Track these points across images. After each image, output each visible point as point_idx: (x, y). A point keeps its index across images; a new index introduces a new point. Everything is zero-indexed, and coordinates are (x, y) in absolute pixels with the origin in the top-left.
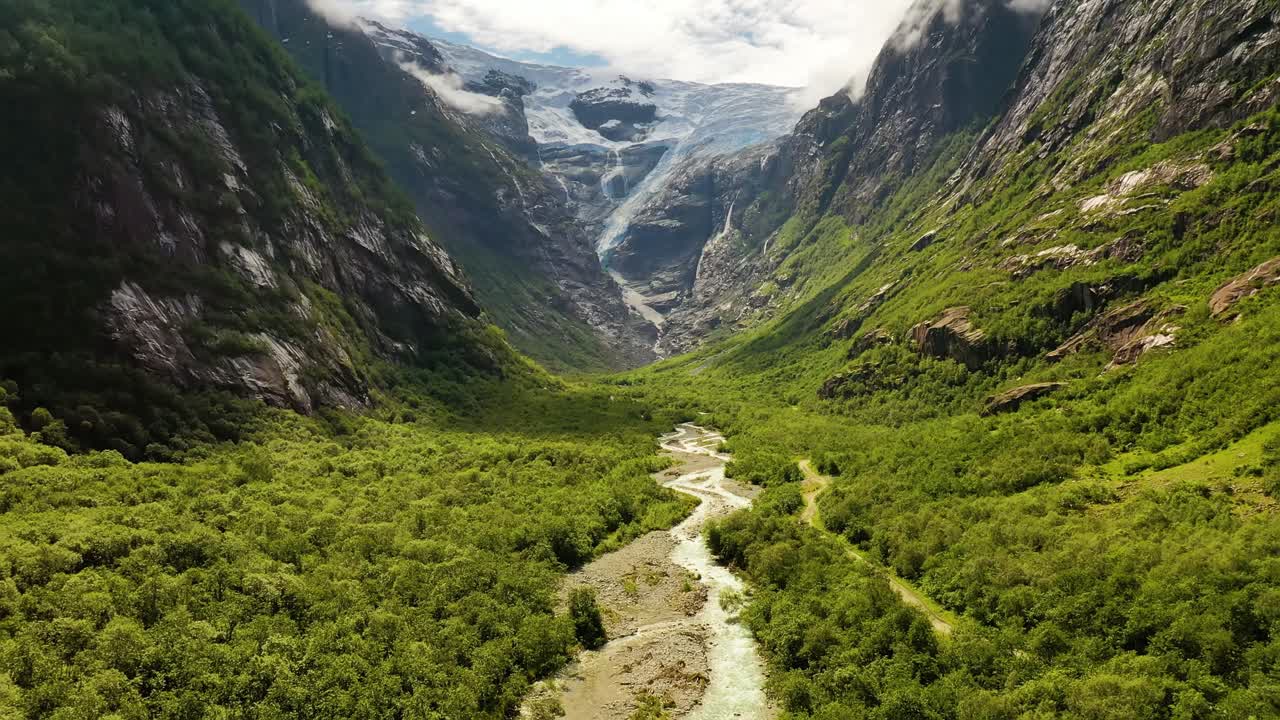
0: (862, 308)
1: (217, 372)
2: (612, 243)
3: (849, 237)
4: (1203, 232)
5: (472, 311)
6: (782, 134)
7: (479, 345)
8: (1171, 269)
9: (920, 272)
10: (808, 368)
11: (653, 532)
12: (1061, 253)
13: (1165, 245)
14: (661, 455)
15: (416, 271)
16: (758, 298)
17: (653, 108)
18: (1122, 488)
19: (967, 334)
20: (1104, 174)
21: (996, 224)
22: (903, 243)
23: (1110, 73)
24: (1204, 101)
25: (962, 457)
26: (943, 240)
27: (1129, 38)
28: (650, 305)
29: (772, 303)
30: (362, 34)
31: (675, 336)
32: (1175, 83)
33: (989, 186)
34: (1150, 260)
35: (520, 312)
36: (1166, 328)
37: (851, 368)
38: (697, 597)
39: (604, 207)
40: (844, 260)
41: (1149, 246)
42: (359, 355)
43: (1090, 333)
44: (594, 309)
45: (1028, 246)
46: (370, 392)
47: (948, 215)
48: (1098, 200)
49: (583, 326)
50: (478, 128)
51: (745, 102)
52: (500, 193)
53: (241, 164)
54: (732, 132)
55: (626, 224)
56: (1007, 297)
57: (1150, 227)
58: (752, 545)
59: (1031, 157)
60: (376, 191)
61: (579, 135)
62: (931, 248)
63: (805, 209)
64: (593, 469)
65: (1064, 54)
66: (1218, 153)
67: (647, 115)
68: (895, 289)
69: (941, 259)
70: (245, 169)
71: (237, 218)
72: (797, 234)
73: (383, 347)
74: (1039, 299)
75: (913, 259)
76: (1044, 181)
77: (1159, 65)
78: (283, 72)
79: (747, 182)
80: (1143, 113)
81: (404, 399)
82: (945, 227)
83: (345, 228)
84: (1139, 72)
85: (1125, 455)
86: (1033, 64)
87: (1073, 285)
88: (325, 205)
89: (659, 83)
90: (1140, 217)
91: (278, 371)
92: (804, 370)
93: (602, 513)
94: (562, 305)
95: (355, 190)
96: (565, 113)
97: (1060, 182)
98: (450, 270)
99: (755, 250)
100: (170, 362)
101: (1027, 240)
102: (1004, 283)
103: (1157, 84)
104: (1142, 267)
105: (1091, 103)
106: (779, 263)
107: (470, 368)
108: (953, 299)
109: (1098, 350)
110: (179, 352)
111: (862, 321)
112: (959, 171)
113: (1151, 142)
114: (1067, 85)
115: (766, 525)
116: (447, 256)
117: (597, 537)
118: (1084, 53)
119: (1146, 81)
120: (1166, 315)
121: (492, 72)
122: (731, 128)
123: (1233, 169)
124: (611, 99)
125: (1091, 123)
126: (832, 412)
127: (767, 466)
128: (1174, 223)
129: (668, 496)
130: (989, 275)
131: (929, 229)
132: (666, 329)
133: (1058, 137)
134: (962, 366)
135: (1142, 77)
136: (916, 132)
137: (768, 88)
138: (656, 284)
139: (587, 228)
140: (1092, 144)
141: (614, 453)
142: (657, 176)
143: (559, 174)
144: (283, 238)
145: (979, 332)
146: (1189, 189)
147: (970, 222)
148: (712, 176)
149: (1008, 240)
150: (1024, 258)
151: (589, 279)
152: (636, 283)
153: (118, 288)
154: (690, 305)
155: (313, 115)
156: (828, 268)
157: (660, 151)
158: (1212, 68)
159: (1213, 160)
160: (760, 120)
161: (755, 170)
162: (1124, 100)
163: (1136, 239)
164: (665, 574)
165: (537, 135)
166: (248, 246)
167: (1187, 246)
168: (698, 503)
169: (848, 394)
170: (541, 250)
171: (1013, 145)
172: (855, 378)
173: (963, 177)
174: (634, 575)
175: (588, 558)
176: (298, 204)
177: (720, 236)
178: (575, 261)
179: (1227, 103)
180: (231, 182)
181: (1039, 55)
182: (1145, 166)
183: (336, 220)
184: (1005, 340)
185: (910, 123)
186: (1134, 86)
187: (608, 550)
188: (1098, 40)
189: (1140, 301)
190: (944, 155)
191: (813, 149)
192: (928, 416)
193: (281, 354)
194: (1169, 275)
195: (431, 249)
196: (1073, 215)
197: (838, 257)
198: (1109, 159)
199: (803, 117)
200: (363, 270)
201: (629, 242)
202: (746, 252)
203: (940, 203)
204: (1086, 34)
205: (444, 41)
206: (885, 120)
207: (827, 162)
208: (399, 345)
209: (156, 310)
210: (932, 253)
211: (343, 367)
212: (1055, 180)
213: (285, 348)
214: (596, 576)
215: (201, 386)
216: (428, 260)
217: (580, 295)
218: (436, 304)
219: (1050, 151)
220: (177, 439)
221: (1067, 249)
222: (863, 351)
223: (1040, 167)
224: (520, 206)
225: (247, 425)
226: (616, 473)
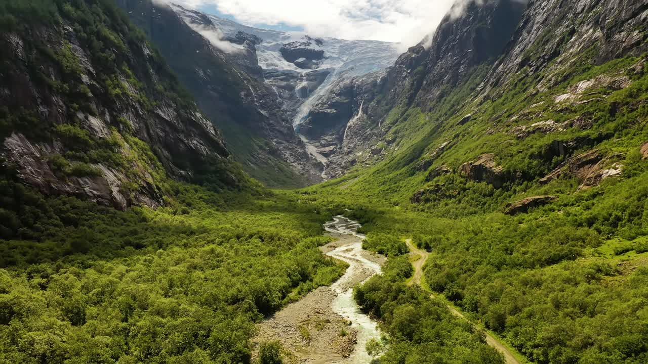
0: (433, 155)
1: (69, 185)
2: (300, 121)
3: (423, 118)
4: (628, 113)
5: (224, 154)
6: (389, 66)
7: (228, 172)
8: (610, 133)
9: (464, 136)
10: (403, 185)
11: (320, 288)
12: (545, 125)
13: (605, 120)
14: (326, 235)
15: (193, 131)
16: (376, 149)
17: (323, 52)
18: (620, 265)
19: (493, 169)
20: (567, 82)
21: (506, 110)
22: (453, 121)
23: (568, 29)
24: (624, 42)
25: (508, 241)
26: (475, 119)
27: (579, 10)
28: (320, 153)
29: (383, 152)
30: (172, 11)
31: (332, 169)
32: (607, 33)
33: (500, 91)
34: (596, 129)
35: (253, 156)
36: (615, 165)
37: (428, 186)
38: (350, 340)
39: (296, 102)
40: (421, 130)
41: (596, 121)
42: (158, 177)
43: (565, 168)
44: (291, 154)
45: (526, 121)
46: (164, 197)
47: (477, 106)
48: (565, 96)
49: (285, 163)
50: (231, 60)
51: (369, 49)
52: (243, 93)
53: (91, 69)
54: (363, 65)
55: (308, 111)
56: (515, 149)
57: (596, 110)
58: (386, 303)
59: (524, 75)
60: (173, 89)
61: (285, 65)
62: (469, 123)
63: (401, 104)
64: (286, 244)
65: (542, 21)
66: (634, 70)
67: (319, 55)
68: (450, 145)
69: (475, 128)
70: (94, 72)
71: (88, 99)
72: (396, 117)
73: (173, 173)
74: (533, 149)
75: (459, 129)
76: (532, 87)
77: (597, 23)
78: (120, 22)
79: (371, 90)
80: (588, 50)
81: (184, 201)
82: (476, 112)
83: (153, 107)
84: (585, 28)
85: (609, 241)
86: (524, 27)
87: (553, 142)
88: (142, 94)
89: (325, 39)
90: (590, 104)
91: (107, 185)
92: (401, 187)
93: (289, 275)
94: (274, 152)
95: (160, 87)
96: (277, 54)
97: (542, 87)
98: (213, 132)
99: (375, 125)
100: (39, 180)
101: (525, 118)
102: (513, 141)
103: (596, 34)
104: (593, 132)
105: (558, 45)
106: (387, 131)
107: (222, 184)
108: (484, 149)
109: (570, 177)
110: (45, 173)
111: (433, 161)
112: (483, 83)
113: (593, 65)
114: (544, 37)
115: (394, 288)
116: (211, 124)
117: (285, 292)
118: (552, 19)
119: (589, 32)
120: (611, 158)
121: (239, 32)
122: (362, 63)
123: (643, 78)
124: (301, 47)
125: (558, 56)
126: (418, 210)
127: (387, 243)
128: (610, 108)
129: (330, 263)
130: (504, 137)
131: (467, 114)
132: (328, 165)
133: (539, 63)
134: (490, 186)
135: (587, 31)
136: (459, 64)
137: (381, 43)
138: (323, 142)
139: (288, 113)
140: (559, 67)
141: (299, 234)
142: (324, 87)
143: (274, 85)
144: (116, 111)
145: (500, 167)
146: (617, 89)
147: (491, 109)
148: (352, 87)
149: (514, 118)
150: (524, 128)
151: (288, 138)
152: (312, 141)
153: (9, 136)
154: (340, 153)
155: (137, 46)
156: (412, 134)
157: (325, 74)
158: (629, 24)
159: (631, 74)
160: (377, 58)
161: (374, 84)
162: (577, 43)
163: (588, 117)
164: (328, 321)
165: (262, 65)
166: (93, 115)
167: (619, 120)
168: (347, 266)
169: (427, 201)
170: (264, 124)
171: (513, 70)
172: (431, 192)
173: (485, 87)
174: (307, 322)
175: (278, 308)
176: (126, 93)
177: (356, 118)
178: (282, 129)
179: (638, 43)
180: (85, 78)
181: (526, 22)
182: (591, 78)
183: (148, 103)
184: (515, 172)
185: (456, 59)
186: (583, 35)
187: (292, 301)
188: (560, 12)
189: (593, 150)
190: (474, 75)
191: (405, 73)
192: (472, 213)
193: (110, 176)
194: (608, 136)
195: (202, 120)
196: (551, 104)
197: (418, 128)
198: (570, 75)
199: (400, 57)
200: (163, 131)
201: (309, 120)
202: (370, 126)
203: (472, 100)
204: (554, 9)
205: (215, 16)
206: (442, 58)
207: (412, 80)
208: (182, 172)
209: (33, 150)
210: (469, 126)
211: (148, 183)
212: (539, 86)
213: (113, 173)
214: (282, 322)
215: (58, 193)
216: (201, 126)
217: (284, 147)
218: (204, 150)
219: (535, 72)
220: (38, 225)
221: (548, 122)
222: (435, 177)
223: (529, 80)
224: (253, 101)
225: (84, 217)
226: (299, 247)
